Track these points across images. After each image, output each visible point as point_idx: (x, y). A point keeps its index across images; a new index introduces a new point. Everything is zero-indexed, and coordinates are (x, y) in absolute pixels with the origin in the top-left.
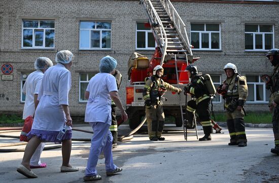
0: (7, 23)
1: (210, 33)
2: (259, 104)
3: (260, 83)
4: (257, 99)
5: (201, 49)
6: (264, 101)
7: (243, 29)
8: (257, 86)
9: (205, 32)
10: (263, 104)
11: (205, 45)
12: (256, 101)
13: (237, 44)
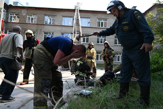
0: (39, 33)
1: (103, 38)
2: (118, 62)
3: (119, 55)
4: (118, 61)
5: (100, 43)
6: (120, 61)
7: (114, 37)
8: (118, 56)
9: (102, 38)
10: (119, 62)
11: (101, 42)
12: (117, 61)
13: (112, 42)
